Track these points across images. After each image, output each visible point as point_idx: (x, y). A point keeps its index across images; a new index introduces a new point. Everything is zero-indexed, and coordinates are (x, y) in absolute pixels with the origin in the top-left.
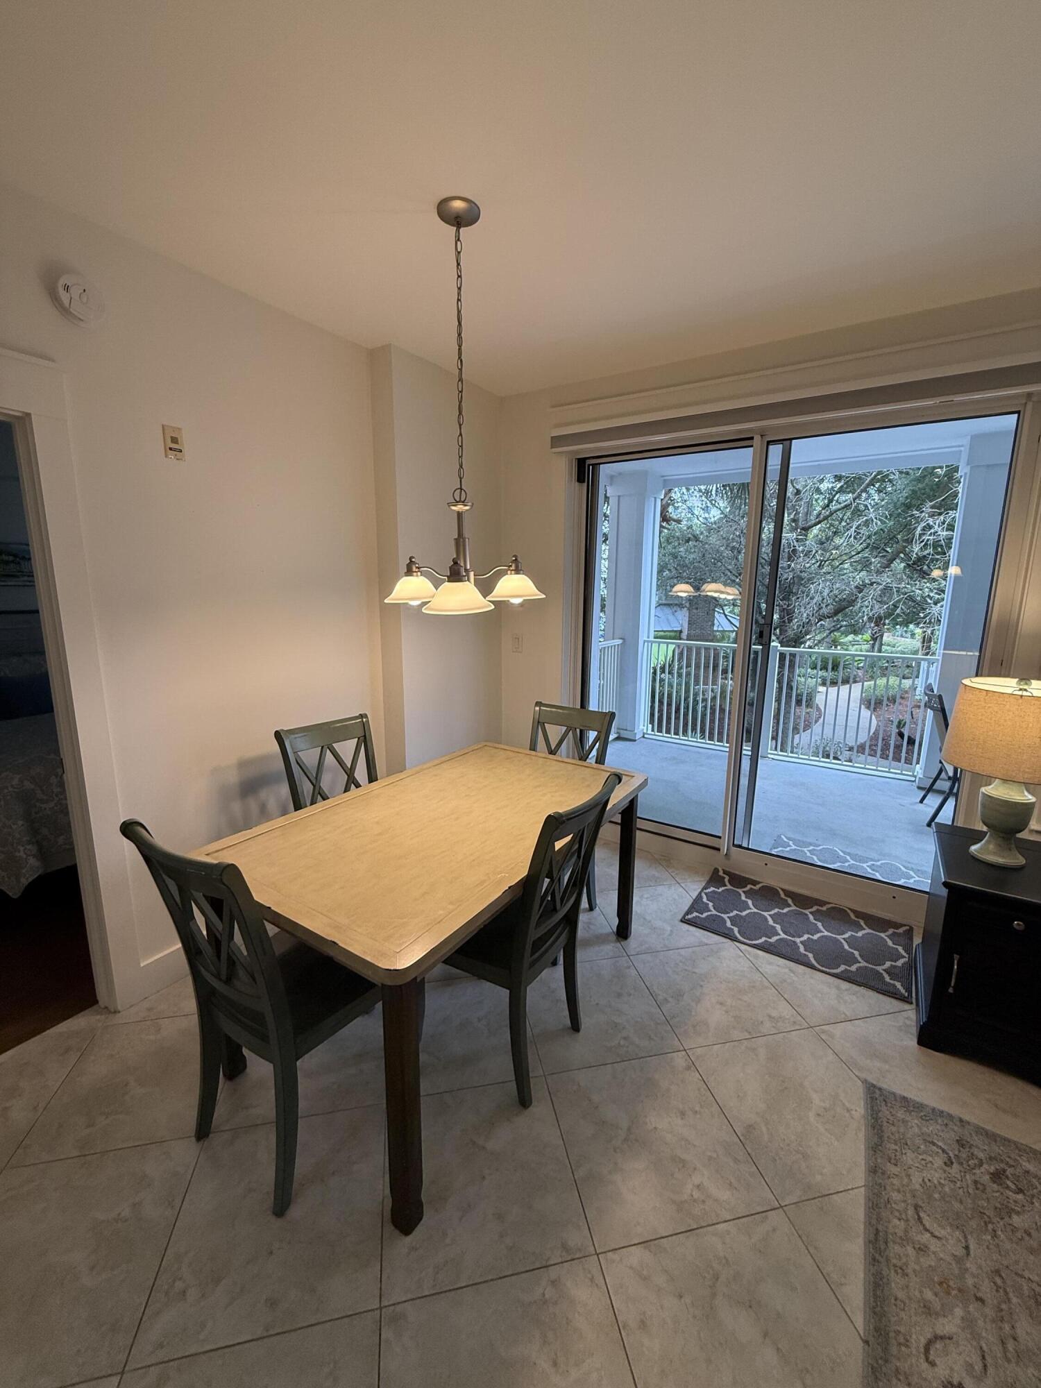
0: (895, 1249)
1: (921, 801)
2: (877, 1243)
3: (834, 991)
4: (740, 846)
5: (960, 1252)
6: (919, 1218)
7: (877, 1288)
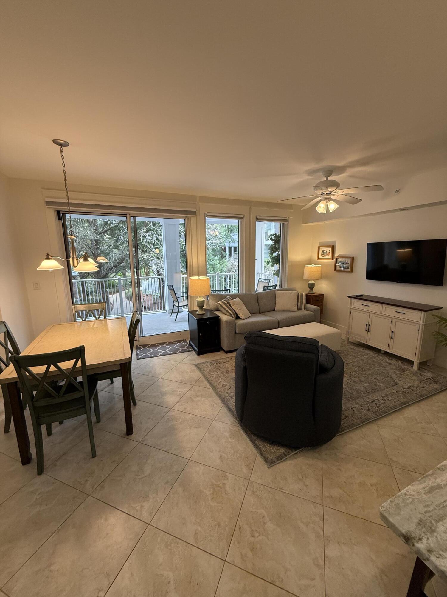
0: (210, 379)
1: (171, 316)
2: (208, 380)
3: (180, 356)
4: (141, 337)
5: (217, 373)
6: (211, 374)
7: (211, 384)
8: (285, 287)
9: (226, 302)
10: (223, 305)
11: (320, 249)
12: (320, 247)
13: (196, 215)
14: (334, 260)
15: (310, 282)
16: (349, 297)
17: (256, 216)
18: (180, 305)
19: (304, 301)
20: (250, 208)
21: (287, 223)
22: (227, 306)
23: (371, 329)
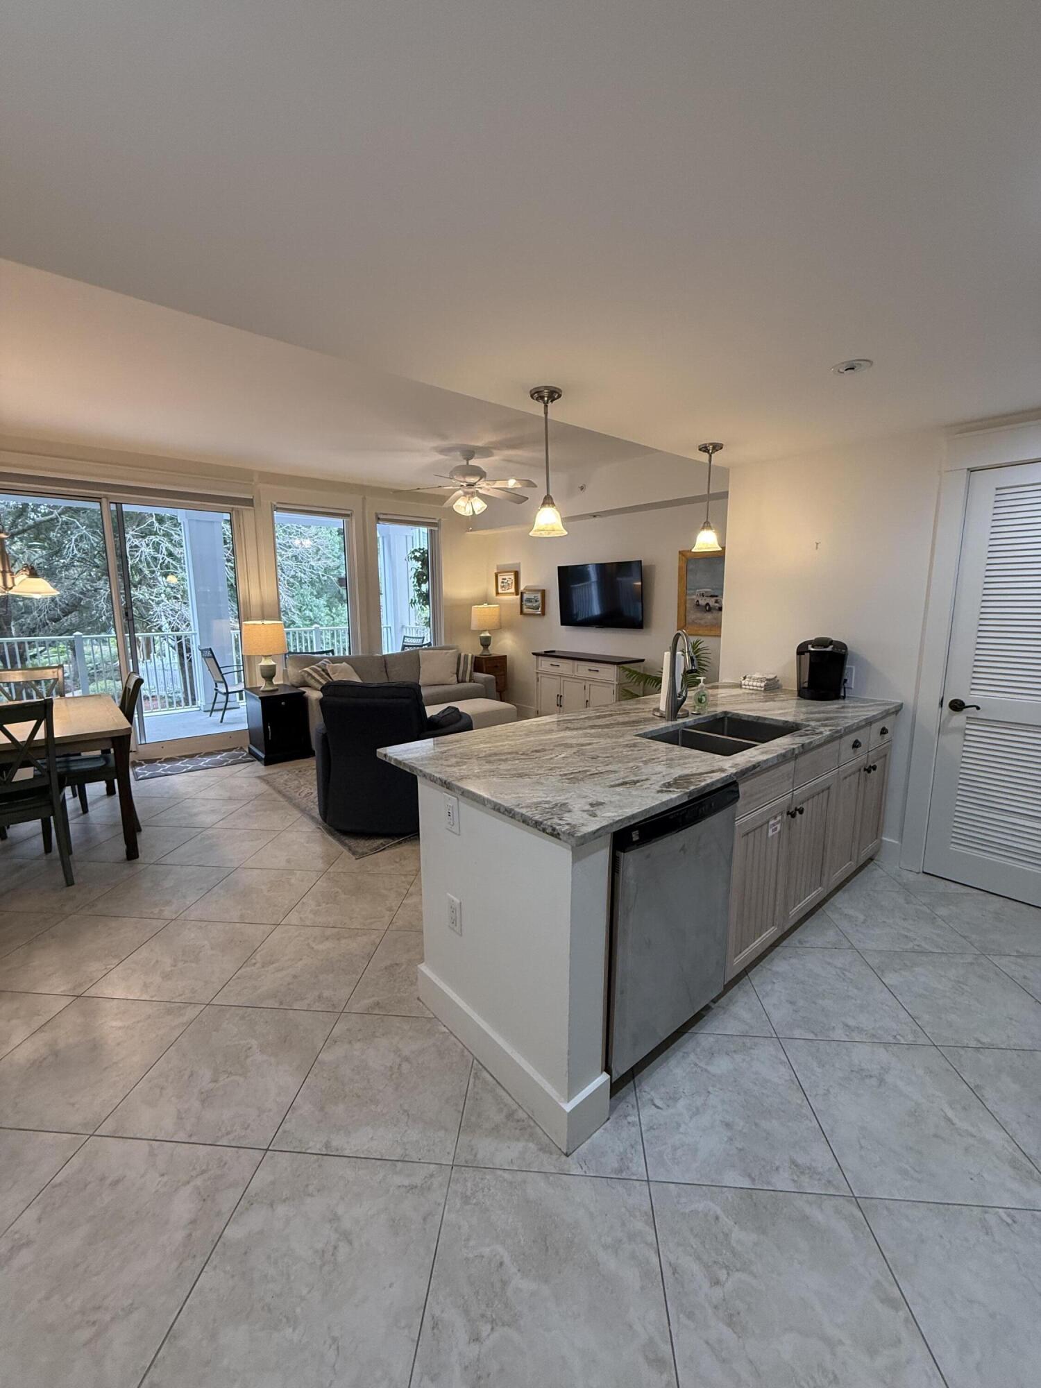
0: (284, 791)
3: (227, 770)
4: (141, 744)
5: (299, 782)
6: (287, 784)
8: (441, 644)
9: (319, 669)
10: (314, 674)
11: (499, 577)
12: (499, 573)
13: (253, 506)
14: (519, 597)
15: (482, 635)
16: (534, 654)
17: (376, 513)
18: (229, 691)
19: (469, 666)
20: (364, 499)
21: (436, 529)
22: (321, 676)
23: (564, 703)
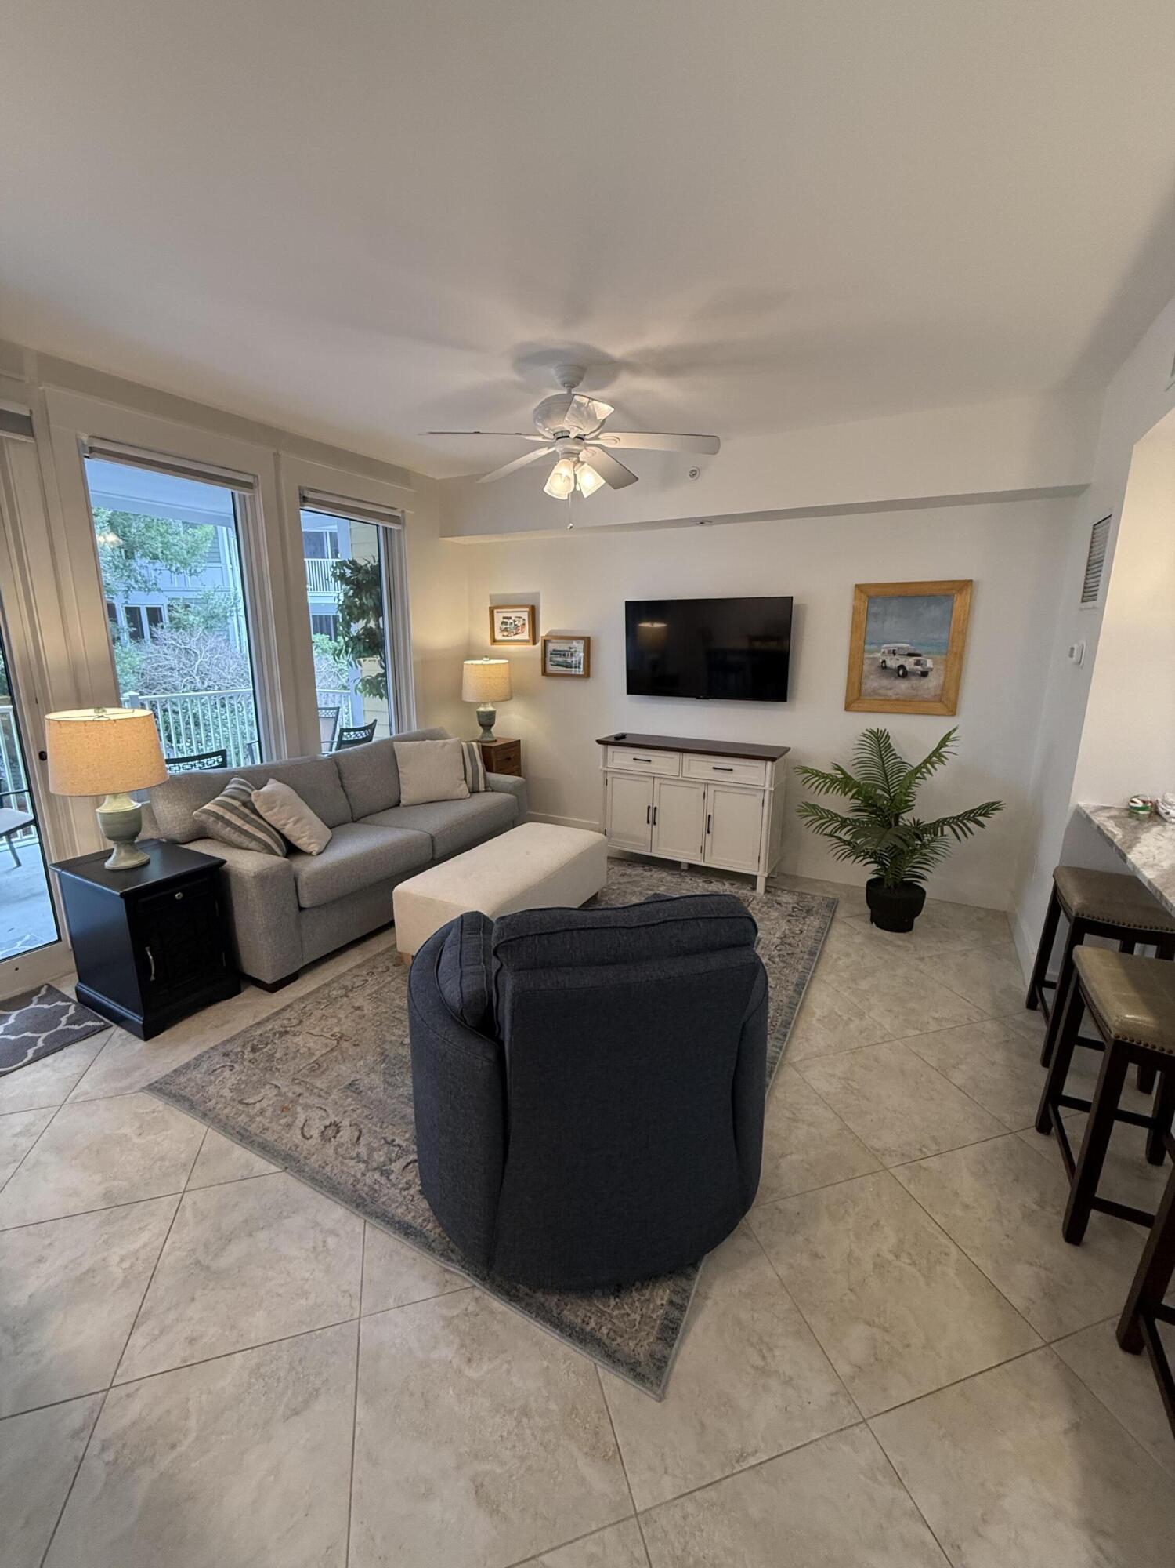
0: (253, 1128)
2: (244, 1137)
5: (275, 1091)
6: (247, 1104)
8: (409, 728)
9: (237, 803)
11: (495, 614)
12: (497, 607)
13: (33, 435)
14: (539, 645)
15: (481, 709)
16: (599, 742)
17: (300, 488)
19: (480, 764)
20: (276, 455)
21: (395, 527)
23: (660, 818)
